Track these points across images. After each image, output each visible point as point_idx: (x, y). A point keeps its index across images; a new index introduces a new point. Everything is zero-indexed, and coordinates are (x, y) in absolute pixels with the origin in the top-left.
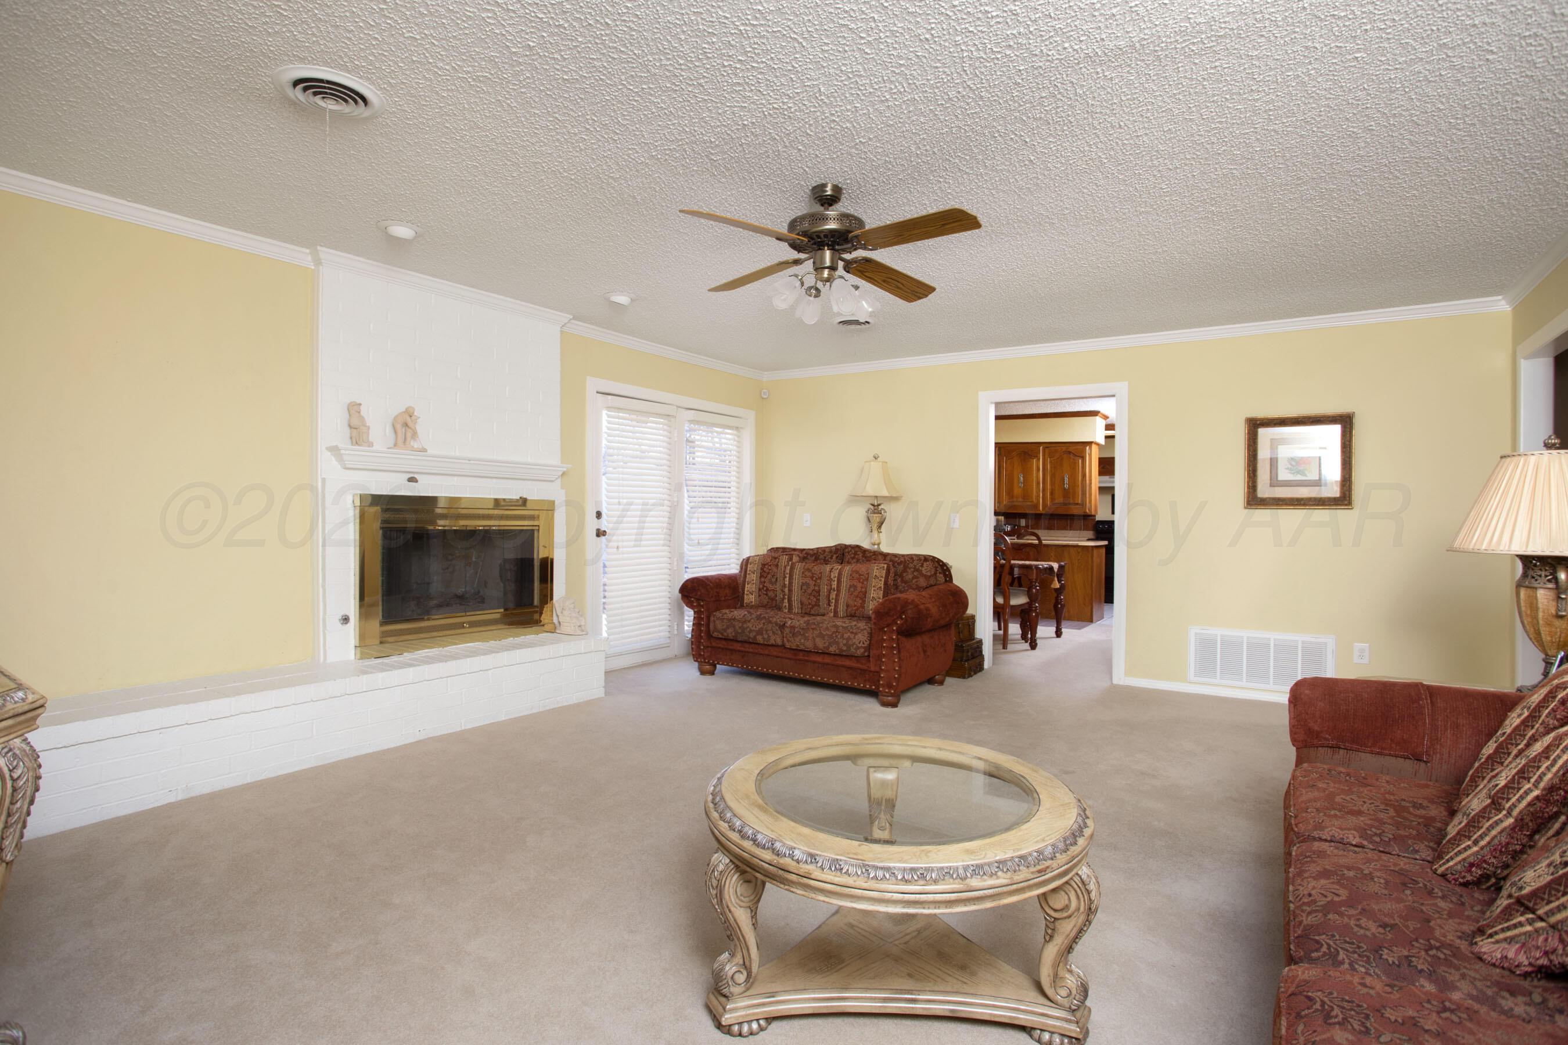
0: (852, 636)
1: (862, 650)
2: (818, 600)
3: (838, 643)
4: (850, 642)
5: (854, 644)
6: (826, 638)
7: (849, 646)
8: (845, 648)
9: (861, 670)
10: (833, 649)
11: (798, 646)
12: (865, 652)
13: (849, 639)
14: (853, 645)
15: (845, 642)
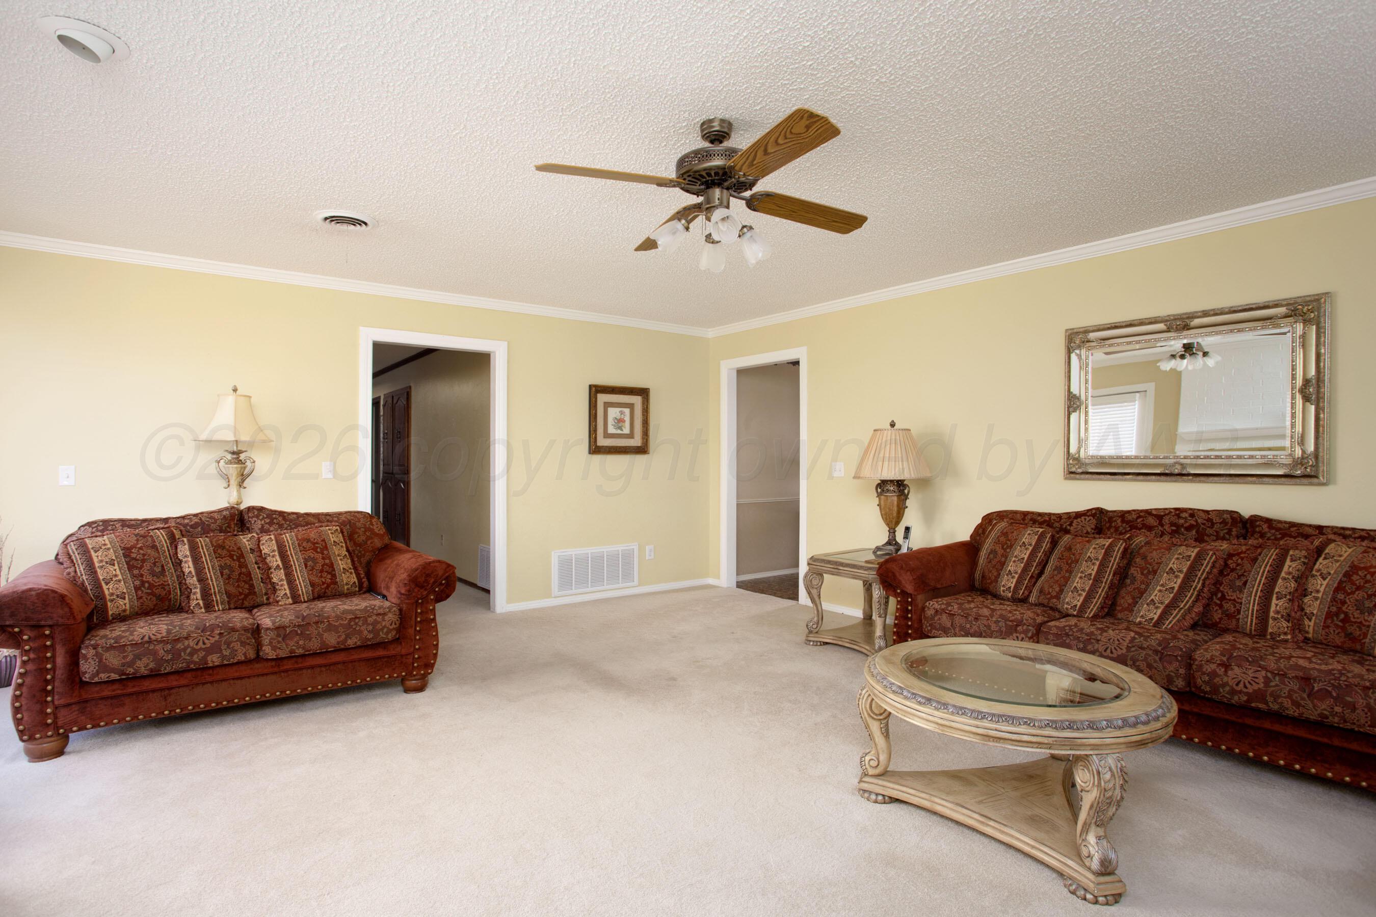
0: (380, 619)
1: (394, 633)
2: (252, 586)
3: (360, 632)
4: (379, 626)
5: (385, 626)
6: (341, 629)
7: (375, 632)
8: (370, 636)
9: (388, 657)
10: (350, 643)
11: (292, 651)
12: (396, 634)
13: (376, 623)
14: (382, 629)
15: (371, 628)
